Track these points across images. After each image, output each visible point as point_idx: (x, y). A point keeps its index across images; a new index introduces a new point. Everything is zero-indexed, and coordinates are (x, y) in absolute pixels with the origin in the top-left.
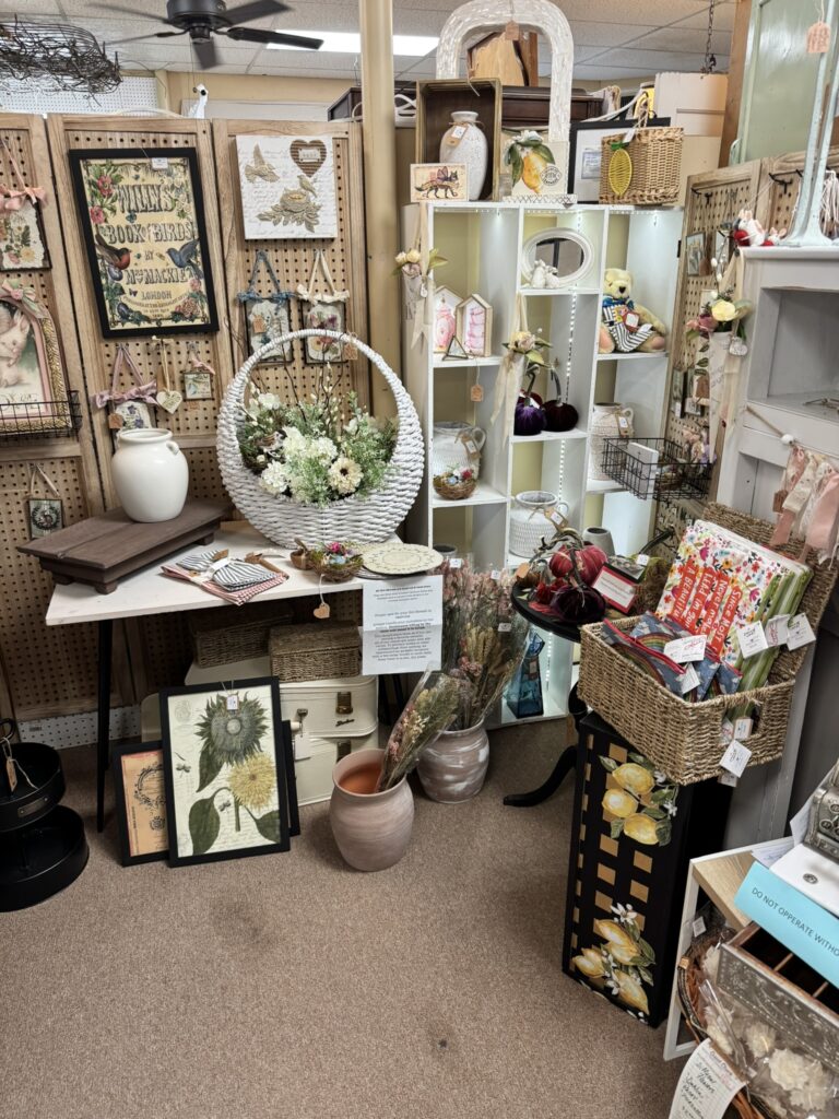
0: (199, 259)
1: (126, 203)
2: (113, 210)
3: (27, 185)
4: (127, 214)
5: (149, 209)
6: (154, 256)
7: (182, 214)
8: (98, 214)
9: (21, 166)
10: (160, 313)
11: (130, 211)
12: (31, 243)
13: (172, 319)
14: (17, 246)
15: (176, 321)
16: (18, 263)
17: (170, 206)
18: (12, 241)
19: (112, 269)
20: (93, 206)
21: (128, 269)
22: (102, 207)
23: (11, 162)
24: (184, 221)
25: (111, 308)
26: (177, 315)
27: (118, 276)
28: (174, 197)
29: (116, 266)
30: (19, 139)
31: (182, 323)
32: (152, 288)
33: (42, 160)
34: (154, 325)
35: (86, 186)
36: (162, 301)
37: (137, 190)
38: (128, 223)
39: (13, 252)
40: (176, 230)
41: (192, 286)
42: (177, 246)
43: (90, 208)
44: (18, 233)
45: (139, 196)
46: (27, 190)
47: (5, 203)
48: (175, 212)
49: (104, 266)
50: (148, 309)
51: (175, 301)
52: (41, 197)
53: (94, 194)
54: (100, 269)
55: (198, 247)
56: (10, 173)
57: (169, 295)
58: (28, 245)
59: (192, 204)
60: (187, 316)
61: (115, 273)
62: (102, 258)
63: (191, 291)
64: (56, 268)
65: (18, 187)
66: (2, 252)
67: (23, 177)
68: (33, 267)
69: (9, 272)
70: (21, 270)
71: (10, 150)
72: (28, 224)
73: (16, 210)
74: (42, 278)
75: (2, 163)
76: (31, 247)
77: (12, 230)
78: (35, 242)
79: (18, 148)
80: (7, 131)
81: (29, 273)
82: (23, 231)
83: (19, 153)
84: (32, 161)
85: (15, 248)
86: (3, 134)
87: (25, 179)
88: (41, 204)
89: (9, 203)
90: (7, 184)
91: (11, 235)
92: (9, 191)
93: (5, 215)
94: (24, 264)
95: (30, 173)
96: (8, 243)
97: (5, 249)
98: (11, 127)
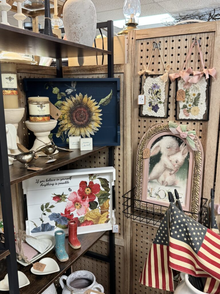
3: (206, 68)
9: (205, 55)
12: (199, 104)
14: (190, 105)
16: (187, 116)
18: (187, 102)
23: (199, 54)
30: (208, 38)
33: (219, 50)
39: (187, 109)
44: (192, 97)
46: (205, 71)
47: (189, 79)
52: (213, 75)
56: (197, 60)
58: (197, 105)
64: (212, 121)
65: (200, 69)
66: (180, 109)
67: (205, 62)
68: (197, 118)
69: (182, 121)
70: (189, 120)
71: (200, 46)
72: (200, 92)
73: (195, 83)
74: (201, 125)
75: (194, 54)
76: (198, 106)
77: (189, 96)
78: (202, 104)
79: (206, 44)
80: (201, 34)
81: (194, 122)
82: (196, 96)
83: (206, 47)
84: (213, 52)
85: (188, 107)
86: (198, 36)
87: (206, 64)
88: (212, 79)
89: (191, 79)
90: (193, 67)
91: (188, 99)
92: (193, 71)
93: (187, 87)
94: (192, 116)
95: (210, 59)
96: (185, 103)
97: (182, 107)
98: (205, 31)
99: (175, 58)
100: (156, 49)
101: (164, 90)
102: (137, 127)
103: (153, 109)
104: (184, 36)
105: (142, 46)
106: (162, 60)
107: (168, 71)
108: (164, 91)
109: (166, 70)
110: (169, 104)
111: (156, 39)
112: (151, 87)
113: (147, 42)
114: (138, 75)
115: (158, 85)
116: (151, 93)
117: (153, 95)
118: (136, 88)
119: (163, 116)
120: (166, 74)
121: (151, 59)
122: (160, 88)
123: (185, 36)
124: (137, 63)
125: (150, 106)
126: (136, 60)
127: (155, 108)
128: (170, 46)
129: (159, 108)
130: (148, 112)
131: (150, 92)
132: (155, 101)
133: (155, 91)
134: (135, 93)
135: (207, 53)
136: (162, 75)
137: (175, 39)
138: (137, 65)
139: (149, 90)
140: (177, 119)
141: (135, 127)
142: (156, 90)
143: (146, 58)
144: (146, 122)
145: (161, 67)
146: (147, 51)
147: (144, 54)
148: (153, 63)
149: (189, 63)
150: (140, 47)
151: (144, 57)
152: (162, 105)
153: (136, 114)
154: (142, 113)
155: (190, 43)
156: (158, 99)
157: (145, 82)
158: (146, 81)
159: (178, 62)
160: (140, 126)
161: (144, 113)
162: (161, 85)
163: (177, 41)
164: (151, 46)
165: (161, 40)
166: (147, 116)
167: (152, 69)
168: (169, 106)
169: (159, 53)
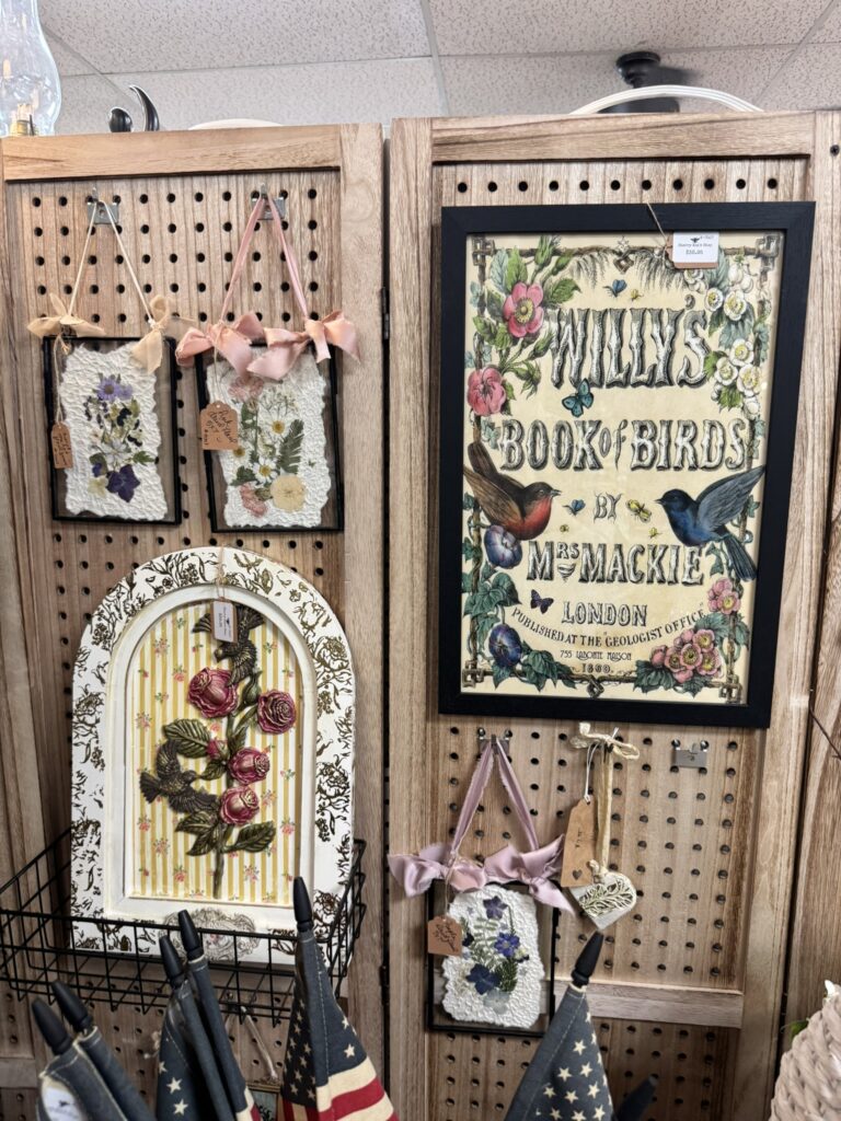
0: (752, 524)
1: (572, 360)
2: (532, 379)
3: (314, 316)
4: (568, 389)
5: (633, 378)
6: (621, 508)
7: (729, 396)
8: (486, 391)
9: (308, 265)
10: (605, 661)
11: (576, 383)
12: (302, 466)
13: (636, 682)
14: (265, 470)
15: (645, 689)
16: (258, 514)
17: (697, 373)
18: (254, 458)
19: (497, 538)
20: (479, 365)
21: (541, 539)
22: (502, 369)
23: (283, 257)
24: (730, 416)
25: (473, 636)
26: (651, 672)
27: (508, 554)
28: (714, 347)
29: (508, 529)
30: (312, 194)
31: (661, 695)
32: (595, 593)
33: (362, 245)
34: (581, 691)
35: (471, 311)
36: (616, 630)
37: (610, 322)
38: (567, 416)
39: (253, 485)
40: (703, 439)
41: (715, 596)
42: (695, 484)
43: (469, 371)
44: (276, 439)
45: (613, 341)
46: (312, 328)
47: (251, 359)
48: (710, 388)
49: (478, 527)
50: (575, 649)
51: (656, 633)
52: (345, 345)
53: (488, 334)
54: (466, 534)
55: (756, 493)
56: (279, 284)
57: (641, 616)
58: (294, 470)
59: (765, 369)
60: (681, 677)
61: (503, 547)
62: (476, 506)
63: (707, 612)
64: (356, 532)
65: (291, 321)
66: (224, 485)
67: (309, 294)
68: (300, 523)
69: (239, 535)
70: (269, 530)
71: (285, 225)
72: (301, 417)
73: (277, 378)
74: (320, 551)
75: (264, 259)
76: (300, 474)
77: (259, 430)
78: (311, 464)
79: (307, 219)
80: (285, 176)
81: (289, 539)
82: (285, 434)
83: (308, 231)
84: (336, 252)
85: (259, 476)
86: (274, 185)
87: (314, 300)
88: (341, 364)
89: (260, 359)
90: (265, 314)
91: (255, 443)
92: (266, 329)
93: (246, 392)
94: (278, 515)
95: (327, 283)
96: (245, 461)
97: (235, 477)
98: (297, 164)
99: (187, 272)
100: (100, 229)
101: (152, 404)
102: (51, 567)
103: (111, 488)
104: (215, 179)
105: (37, 211)
106: (130, 274)
107: (159, 325)
108: (155, 410)
109: (151, 320)
110: (182, 467)
111: (99, 183)
112: (94, 391)
113: (59, 194)
114: (31, 336)
115: (124, 381)
116: (94, 416)
117: (108, 427)
118: (29, 395)
119: (160, 517)
120: (154, 338)
121: (85, 270)
122: (135, 396)
123: (223, 179)
124: (20, 285)
125: (96, 472)
126: (15, 272)
127: (123, 484)
128: (160, 219)
129: (137, 483)
130: (94, 503)
131: (92, 410)
132: (118, 452)
133: (114, 408)
134: (27, 416)
135: (313, 256)
136: (137, 339)
137: (180, 190)
138: (21, 292)
139: (85, 405)
140: (219, 527)
141: (43, 568)
142: (119, 403)
143: (61, 265)
144: (87, 544)
145: (128, 304)
146: (60, 235)
147: (52, 247)
148: (95, 289)
149: (245, 294)
150: (28, 216)
151: (53, 261)
152: (151, 468)
153: (38, 510)
154: (64, 504)
155: (242, 210)
156: (132, 445)
157: (63, 368)
158: (68, 363)
159: (202, 287)
160: (63, 560)
161: (75, 503)
162: (139, 383)
163: (190, 199)
164: (75, 214)
165: (121, 189)
166: (87, 519)
167: (94, 312)
168: (182, 475)
169: (118, 248)
